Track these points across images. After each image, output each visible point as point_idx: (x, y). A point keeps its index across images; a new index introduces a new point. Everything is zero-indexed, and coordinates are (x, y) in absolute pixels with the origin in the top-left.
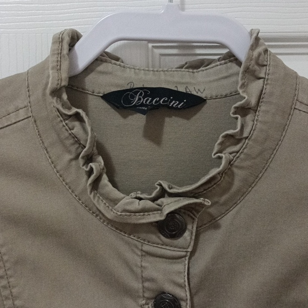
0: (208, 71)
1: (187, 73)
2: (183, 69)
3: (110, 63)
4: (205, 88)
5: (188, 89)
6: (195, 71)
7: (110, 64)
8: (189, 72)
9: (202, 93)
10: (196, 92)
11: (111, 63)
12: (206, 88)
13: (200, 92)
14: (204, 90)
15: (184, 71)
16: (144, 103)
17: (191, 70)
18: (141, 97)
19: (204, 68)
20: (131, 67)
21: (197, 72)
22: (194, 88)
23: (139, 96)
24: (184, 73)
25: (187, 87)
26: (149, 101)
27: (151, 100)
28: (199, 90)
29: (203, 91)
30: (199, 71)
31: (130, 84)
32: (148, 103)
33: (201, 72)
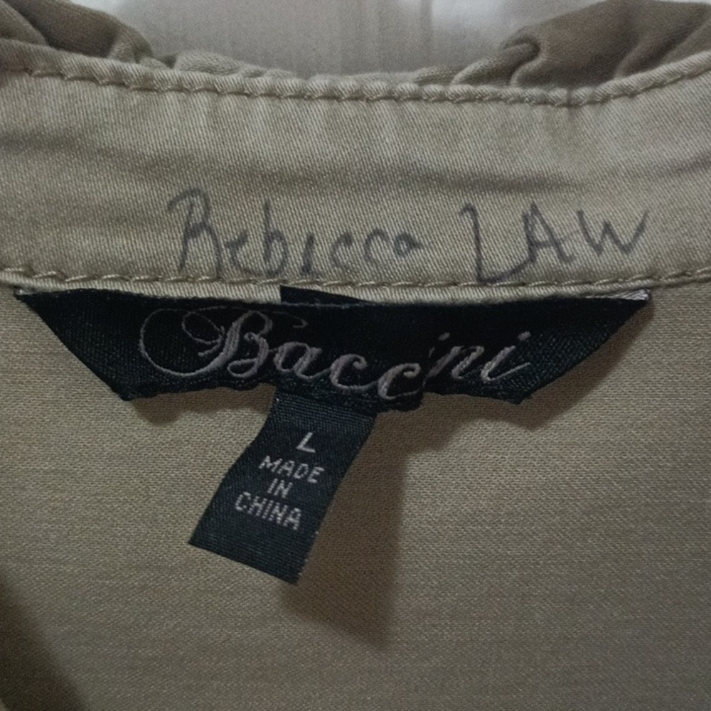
0: (662, 95)
1: (539, 112)
2: (513, 89)
3: (51, 75)
4: (646, 215)
5: (543, 222)
6: (583, 92)
7: (52, 84)
8: (544, 102)
9: (626, 249)
10: (590, 241)
11: (62, 76)
12: (651, 215)
13: (617, 242)
14: (641, 229)
15: (520, 100)
16: (279, 367)
17: (559, 93)
18: (256, 337)
19: (634, 80)
20: (192, 83)
21: (592, 102)
22: (580, 214)
23: (244, 330)
24: (518, 111)
25: (534, 209)
26: (304, 362)
27: (320, 357)
28: (607, 229)
29: (636, 236)
30: (606, 99)
31: (185, 203)
32: (299, 374)
33: (616, 106)
